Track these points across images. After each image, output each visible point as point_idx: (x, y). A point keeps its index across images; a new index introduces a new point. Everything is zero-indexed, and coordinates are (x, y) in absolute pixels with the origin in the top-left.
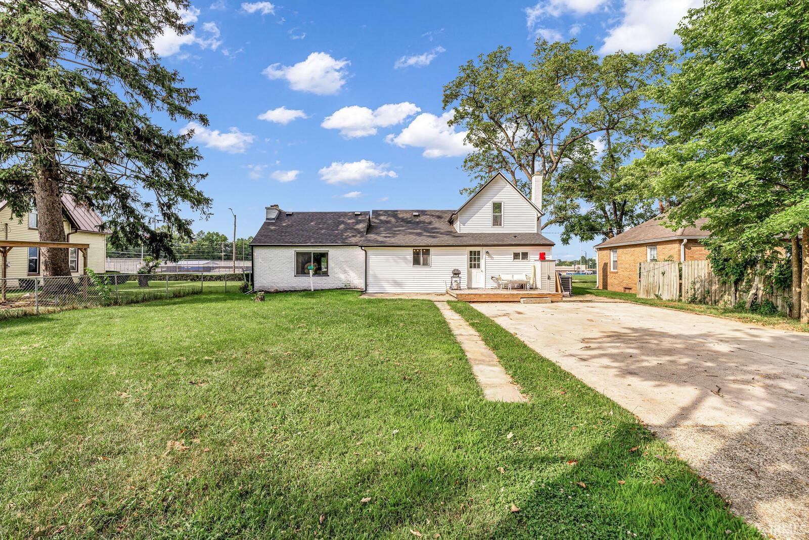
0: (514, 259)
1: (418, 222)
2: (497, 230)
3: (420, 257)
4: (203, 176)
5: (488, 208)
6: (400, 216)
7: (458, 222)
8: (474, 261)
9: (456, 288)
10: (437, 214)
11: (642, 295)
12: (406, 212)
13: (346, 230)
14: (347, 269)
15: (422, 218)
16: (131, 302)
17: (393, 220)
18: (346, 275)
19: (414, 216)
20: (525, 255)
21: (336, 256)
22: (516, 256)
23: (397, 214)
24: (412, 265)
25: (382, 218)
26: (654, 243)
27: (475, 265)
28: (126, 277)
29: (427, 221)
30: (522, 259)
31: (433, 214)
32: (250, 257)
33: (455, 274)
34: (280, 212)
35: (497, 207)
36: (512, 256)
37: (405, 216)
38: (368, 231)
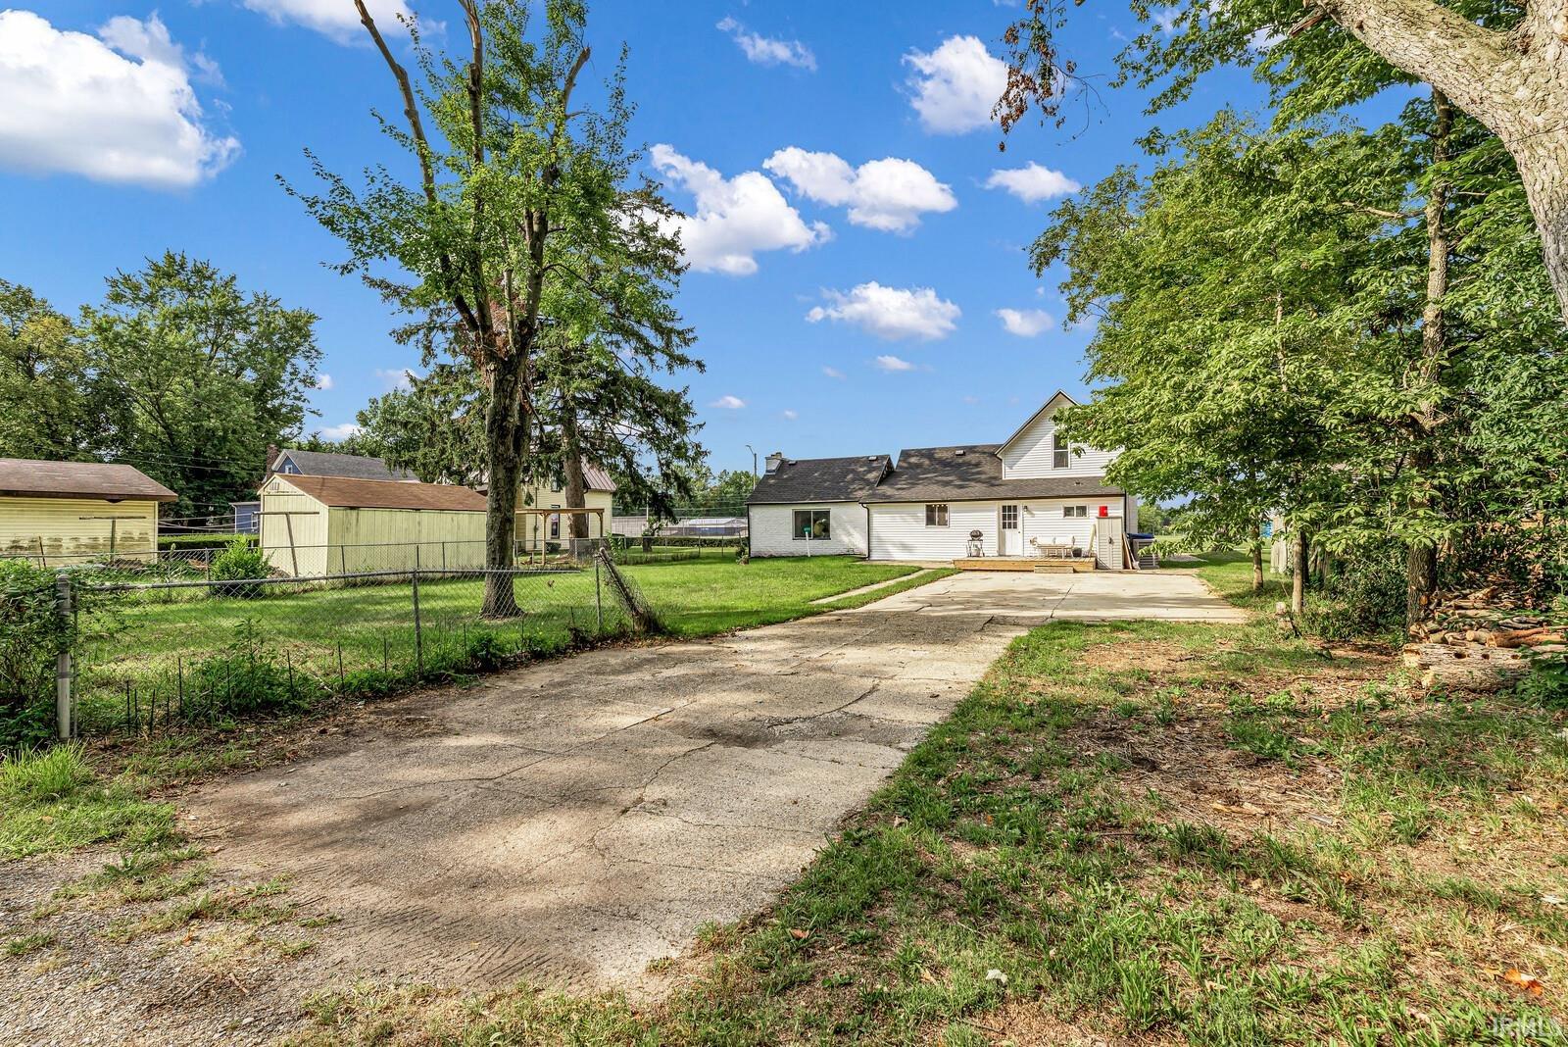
0: (1065, 515)
1: (960, 465)
2: (1061, 473)
3: (935, 515)
4: (701, 426)
5: (1048, 442)
6: (938, 456)
7: (1004, 464)
8: (1009, 519)
9: (975, 554)
12: (947, 449)
13: (853, 481)
14: (851, 531)
15: (969, 457)
16: (637, 563)
17: (926, 462)
18: (850, 537)
19: (958, 455)
20: (1082, 510)
21: (840, 514)
22: (1068, 511)
23: (933, 454)
24: (924, 525)
25: (913, 460)
27: (1009, 524)
28: (630, 542)
29: (971, 462)
30: (1078, 515)
32: (745, 514)
33: (975, 536)
34: (783, 462)
36: (1062, 512)
37: (945, 455)
38: (882, 481)
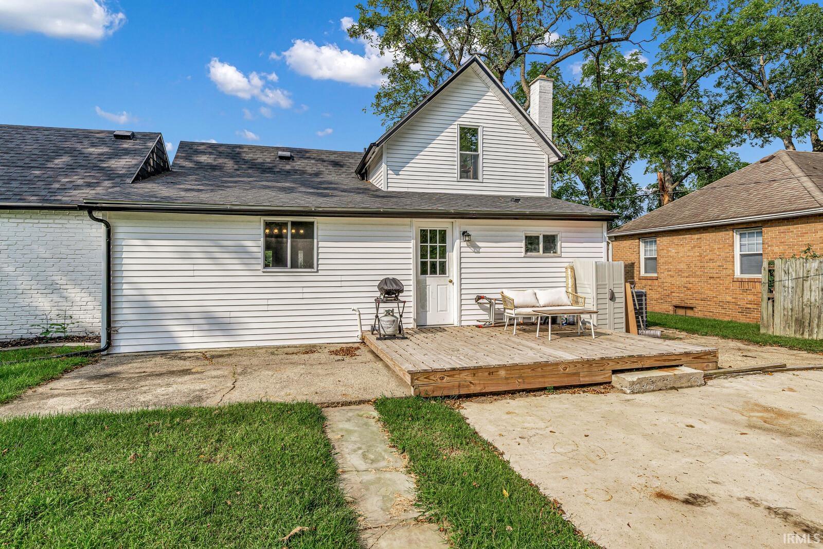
0: (527, 250)
1: (288, 172)
2: (469, 188)
3: (285, 243)
5: (450, 137)
6: (248, 157)
7: (384, 166)
8: (432, 255)
9: (390, 331)
10: (332, 158)
11: (778, 329)
12: (263, 149)
13: (70, 169)
14: (60, 280)
15: (299, 164)
17: (229, 164)
18: (55, 297)
19: (281, 158)
20: (550, 242)
22: (531, 243)
23: (239, 153)
24: (260, 267)
25: (203, 159)
26: (755, 222)
27: (433, 265)
29: (309, 169)
30: (546, 250)
31: (324, 157)
33: (388, 292)
35: (468, 137)
36: (523, 244)
37: (260, 158)
38: (143, 176)
